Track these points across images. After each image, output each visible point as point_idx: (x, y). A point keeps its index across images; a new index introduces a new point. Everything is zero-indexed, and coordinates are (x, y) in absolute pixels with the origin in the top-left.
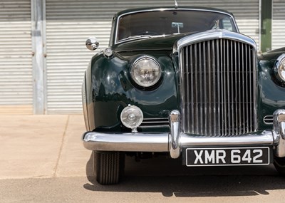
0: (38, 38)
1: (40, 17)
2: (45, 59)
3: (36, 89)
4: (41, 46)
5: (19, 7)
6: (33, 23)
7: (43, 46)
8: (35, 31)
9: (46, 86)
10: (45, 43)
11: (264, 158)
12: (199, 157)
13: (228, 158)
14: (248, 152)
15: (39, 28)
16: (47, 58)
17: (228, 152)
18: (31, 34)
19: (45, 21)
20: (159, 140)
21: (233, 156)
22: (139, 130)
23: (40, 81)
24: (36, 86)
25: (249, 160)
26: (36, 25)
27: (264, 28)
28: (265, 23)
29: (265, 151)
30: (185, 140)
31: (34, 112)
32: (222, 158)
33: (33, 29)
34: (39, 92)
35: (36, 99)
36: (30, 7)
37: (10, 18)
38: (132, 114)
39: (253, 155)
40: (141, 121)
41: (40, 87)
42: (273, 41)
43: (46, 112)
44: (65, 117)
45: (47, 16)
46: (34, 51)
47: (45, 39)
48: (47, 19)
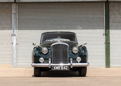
0: (14, 37)
1: (15, 28)
2: (17, 45)
3: (13, 58)
4: (15, 40)
5: (7, 25)
6: (13, 31)
7: (16, 40)
8: (13, 34)
9: (17, 56)
10: (17, 39)
11: (68, 68)
12: (55, 68)
13: (60, 68)
14: (65, 67)
15: (15, 33)
16: (18, 45)
17: (61, 67)
18: (12, 35)
19: (17, 30)
20: (48, 64)
21: (62, 68)
22: (43, 63)
23: (15, 54)
24: (13, 56)
25: (65, 68)
26: (14, 32)
27: (107, 33)
28: (106, 31)
29: (68, 67)
30: (52, 64)
31: (12, 67)
32: (59, 68)
33: (13, 33)
34: (14, 59)
35: (13, 61)
36: (12, 25)
37: (3, 29)
38: (42, 59)
39: (66, 68)
40: (43, 61)
41: (15, 56)
42: (110, 38)
43: (17, 67)
44: (25, 69)
45: (18, 28)
46: (12, 42)
47: (17, 37)
48: (18, 29)
